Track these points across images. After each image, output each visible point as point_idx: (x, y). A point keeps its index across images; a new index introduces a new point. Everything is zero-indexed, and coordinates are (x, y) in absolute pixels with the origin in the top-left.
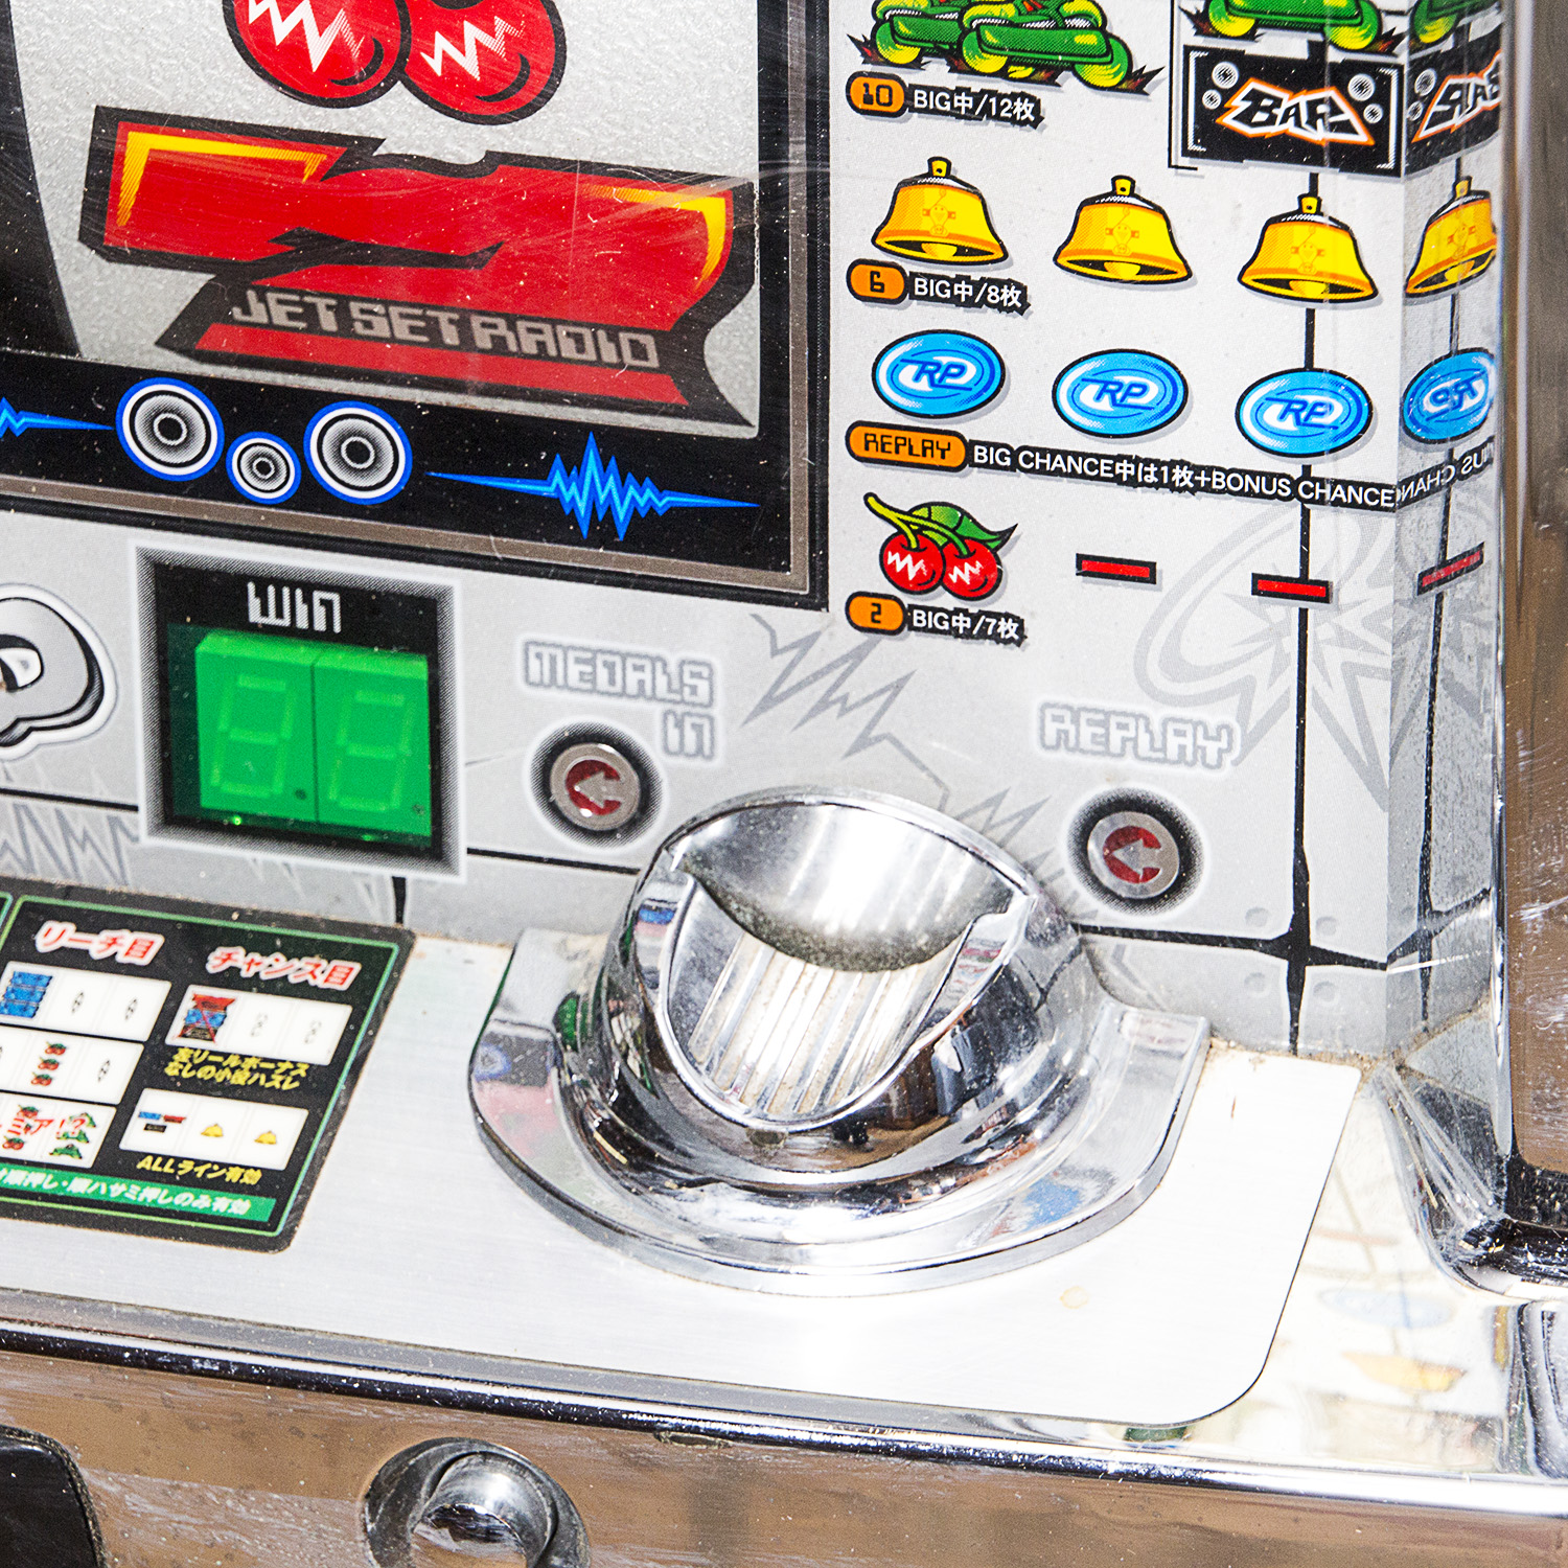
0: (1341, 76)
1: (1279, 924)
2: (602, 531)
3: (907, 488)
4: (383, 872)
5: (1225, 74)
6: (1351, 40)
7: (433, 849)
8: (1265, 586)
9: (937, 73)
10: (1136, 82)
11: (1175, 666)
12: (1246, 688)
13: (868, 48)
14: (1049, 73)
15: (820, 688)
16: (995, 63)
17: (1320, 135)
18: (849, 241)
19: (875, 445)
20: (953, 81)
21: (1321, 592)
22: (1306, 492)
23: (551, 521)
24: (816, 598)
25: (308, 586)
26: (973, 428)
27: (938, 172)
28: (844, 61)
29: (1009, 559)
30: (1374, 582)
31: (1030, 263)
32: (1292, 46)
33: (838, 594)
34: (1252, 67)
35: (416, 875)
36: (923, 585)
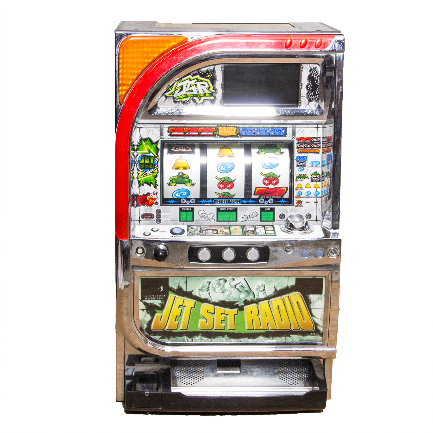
0: (318, 177)
1: (315, 219)
2: (283, 203)
3: (298, 199)
4: (271, 222)
5: (313, 178)
6: (318, 176)
7: (274, 221)
8: (315, 202)
9: (299, 179)
10: (309, 179)
11: (310, 207)
12: (314, 207)
13: (296, 178)
14: (304, 179)
15: (293, 210)
16: (302, 178)
17: (317, 180)
18: (295, 188)
19: (296, 197)
20: (300, 179)
21: (317, 202)
22: (316, 197)
23: (280, 203)
24: (293, 205)
25: (268, 208)
26: (301, 196)
27: (299, 184)
28: (295, 179)
29: (302, 202)
30: (320, 201)
31: (304, 188)
32: (316, 176)
33: (294, 205)
34: (314, 177)
35: (273, 222)
36: (298, 204)
